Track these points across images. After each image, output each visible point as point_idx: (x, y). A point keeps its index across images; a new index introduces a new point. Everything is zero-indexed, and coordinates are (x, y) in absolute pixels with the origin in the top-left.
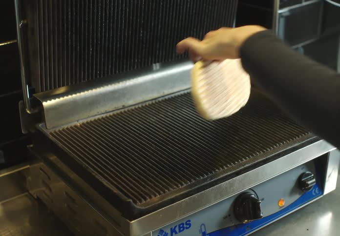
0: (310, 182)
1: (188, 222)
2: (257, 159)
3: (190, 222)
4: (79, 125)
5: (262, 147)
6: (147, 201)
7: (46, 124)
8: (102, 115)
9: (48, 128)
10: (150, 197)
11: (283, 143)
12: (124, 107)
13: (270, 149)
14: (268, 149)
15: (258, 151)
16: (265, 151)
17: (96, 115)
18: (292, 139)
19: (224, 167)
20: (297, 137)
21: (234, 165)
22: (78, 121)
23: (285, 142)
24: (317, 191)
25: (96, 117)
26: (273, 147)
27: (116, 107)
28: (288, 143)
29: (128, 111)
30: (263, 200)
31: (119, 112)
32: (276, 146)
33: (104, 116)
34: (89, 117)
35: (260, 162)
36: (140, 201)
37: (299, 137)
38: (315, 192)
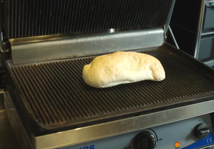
0: (203, 132)
1: (92, 147)
2: (157, 106)
3: (94, 147)
4: (37, 65)
5: (163, 97)
6: (54, 124)
7: (12, 61)
8: (57, 61)
9: (14, 64)
10: (58, 122)
11: (182, 97)
12: (75, 57)
13: (170, 100)
14: (168, 100)
15: (159, 100)
16: (165, 101)
17: (52, 60)
18: (191, 95)
19: (127, 108)
20: (195, 94)
21: (135, 108)
22: (38, 62)
23: (184, 97)
24: (210, 140)
25: (52, 62)
26: (173, 99)
27: (69, 56)
28: (186, 97)
29: (78, 60)
30: (161, 139)
31: (70, 60)
32: (176, 98)
33: (58, 61)
34: (46, 60)
35: (158, 109)
36: (49, 123)
37: (197, 94)
38: (209, 140)
